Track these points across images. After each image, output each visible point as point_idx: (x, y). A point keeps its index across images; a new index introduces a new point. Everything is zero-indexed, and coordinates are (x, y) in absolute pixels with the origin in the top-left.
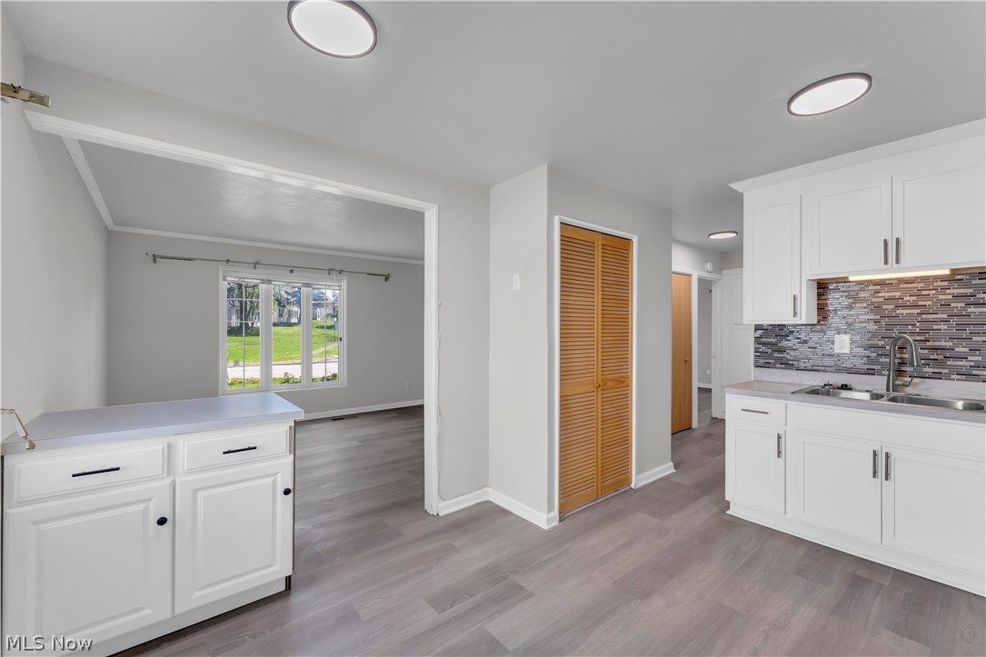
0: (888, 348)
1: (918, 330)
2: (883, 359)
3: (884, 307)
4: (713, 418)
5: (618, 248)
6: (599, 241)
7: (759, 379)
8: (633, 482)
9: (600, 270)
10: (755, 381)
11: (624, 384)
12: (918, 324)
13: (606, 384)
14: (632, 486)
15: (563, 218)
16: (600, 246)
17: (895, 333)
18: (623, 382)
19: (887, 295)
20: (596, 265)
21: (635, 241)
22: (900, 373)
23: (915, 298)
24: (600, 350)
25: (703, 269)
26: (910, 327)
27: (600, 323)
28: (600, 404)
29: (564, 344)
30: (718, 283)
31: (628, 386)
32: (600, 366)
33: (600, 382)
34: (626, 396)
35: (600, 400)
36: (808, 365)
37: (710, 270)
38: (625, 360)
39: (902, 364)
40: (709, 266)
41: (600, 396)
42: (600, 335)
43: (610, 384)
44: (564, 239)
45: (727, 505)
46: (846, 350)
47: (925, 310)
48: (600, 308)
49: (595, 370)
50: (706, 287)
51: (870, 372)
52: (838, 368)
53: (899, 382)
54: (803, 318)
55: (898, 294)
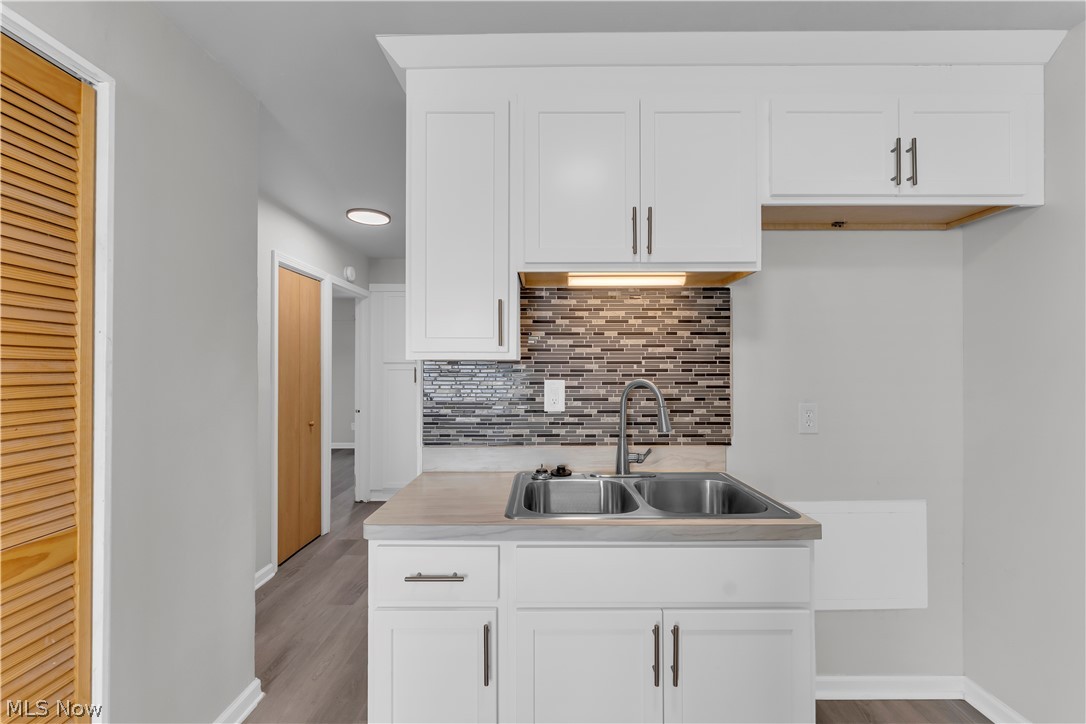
0: (613, 399)
1: (643, 372)
3: (607, 334)
4: (355, 502)
7: (430, 468)
10: (424, 473)
12: (643, 362)
17: (618, 376)
19: (610, 314)
21: (105, 91)
22: (630, 438)
23: (640, 321)
25: (341, 275)
26: (635, 366)
30: (363, 302)
36: (507, 437)
37: (352, 279)
40: (350, 272)
46: (560, 407)
47: (652, 340)
50: (344, 306)
51: (590, 441)
52: (549, 437)
53: (631, 457)
54: (512, 351)
55: (622, 314)
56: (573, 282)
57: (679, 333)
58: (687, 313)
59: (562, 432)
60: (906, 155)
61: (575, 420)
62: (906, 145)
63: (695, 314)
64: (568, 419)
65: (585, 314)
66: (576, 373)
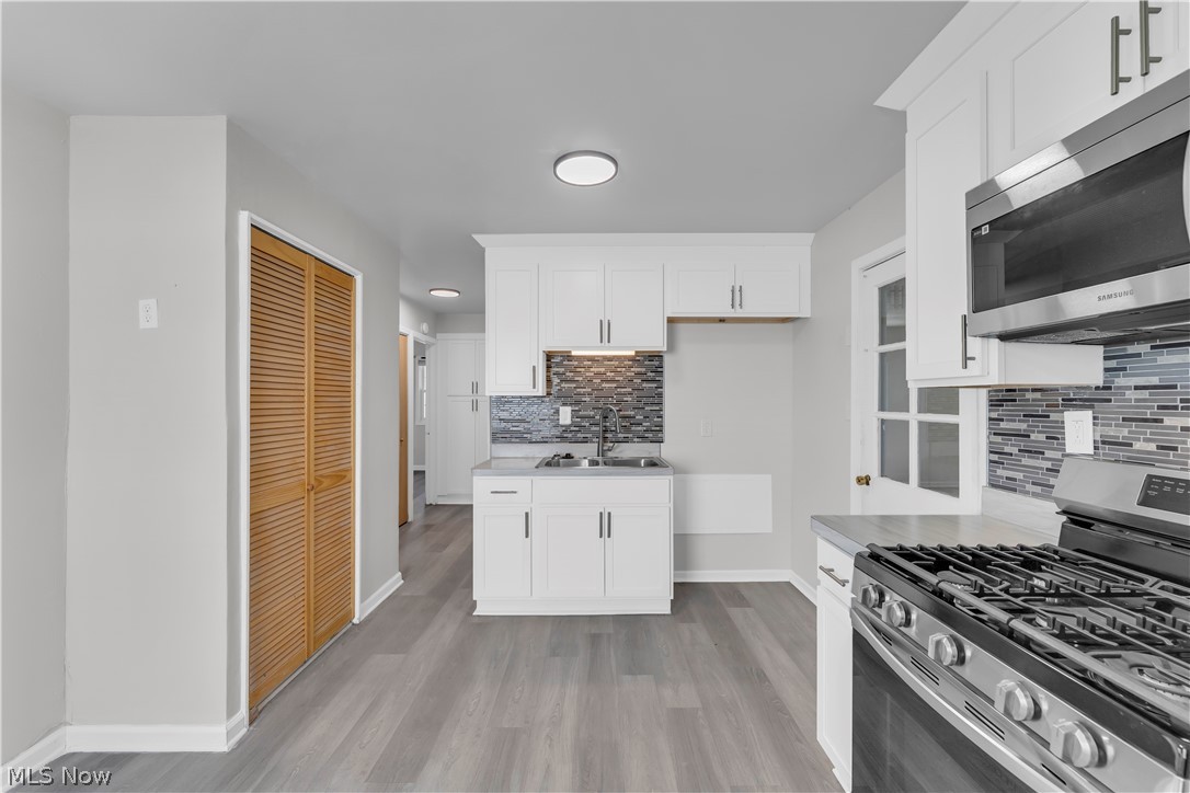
0: (597, 417)
1: (615, 402)
2: (594, 428)
3: (594, 381)
4: (427, 505)
5: (336, 285)
6: (311, 270)
7: (496, 456)
8: (357, 615)
9: (313, 313)
10: (492, 458)
11: (344, 481)
12: (614, 397)
13: (320, 483)
14: (356, 621)
15: (255, 217)
16: (313, 278)
17: (601, 405)
18: (343, 478)
19: (596, 370)
20: (306, 303)
21: (359, 279)
22: (605, 439)
23: (613, 374)
24: (313, 434)
25: (418, 329)
26: (610, 399)
27: (313, 393)
28: (312, 514)
29: (256, 427)
30: (432, 349)
31: (351, 481)
32: (312, 457)
33: (313, 482)
34: (347, 498)
35: (312, 509)
36: (539, 438)
37: (426, 332)
38: (346, 446)
39: (605, 431)
40: (425, 327)
41: (312, 503)
42: (313, 411)
43: (326, 483)
44: (257, 254)
45: (474, 605)
46: (568, 422)
47: (619, 385)
48: (313, 370)
49: (306, 465)
50: (421, 352)
51: (585, 440)
52: (562, 439)
53: (605, 448)
54: (541, 390)
55: (603, 370)
56: (574, 353)
57: (635, 381)
58: (639, 369)
59: (570, 435)
60: (736, 295)
61: (577, 429)
62: (737, 289)
63: (644, 370)
64: (573, 428)
65: (583, 370)
66: (577, 403)
